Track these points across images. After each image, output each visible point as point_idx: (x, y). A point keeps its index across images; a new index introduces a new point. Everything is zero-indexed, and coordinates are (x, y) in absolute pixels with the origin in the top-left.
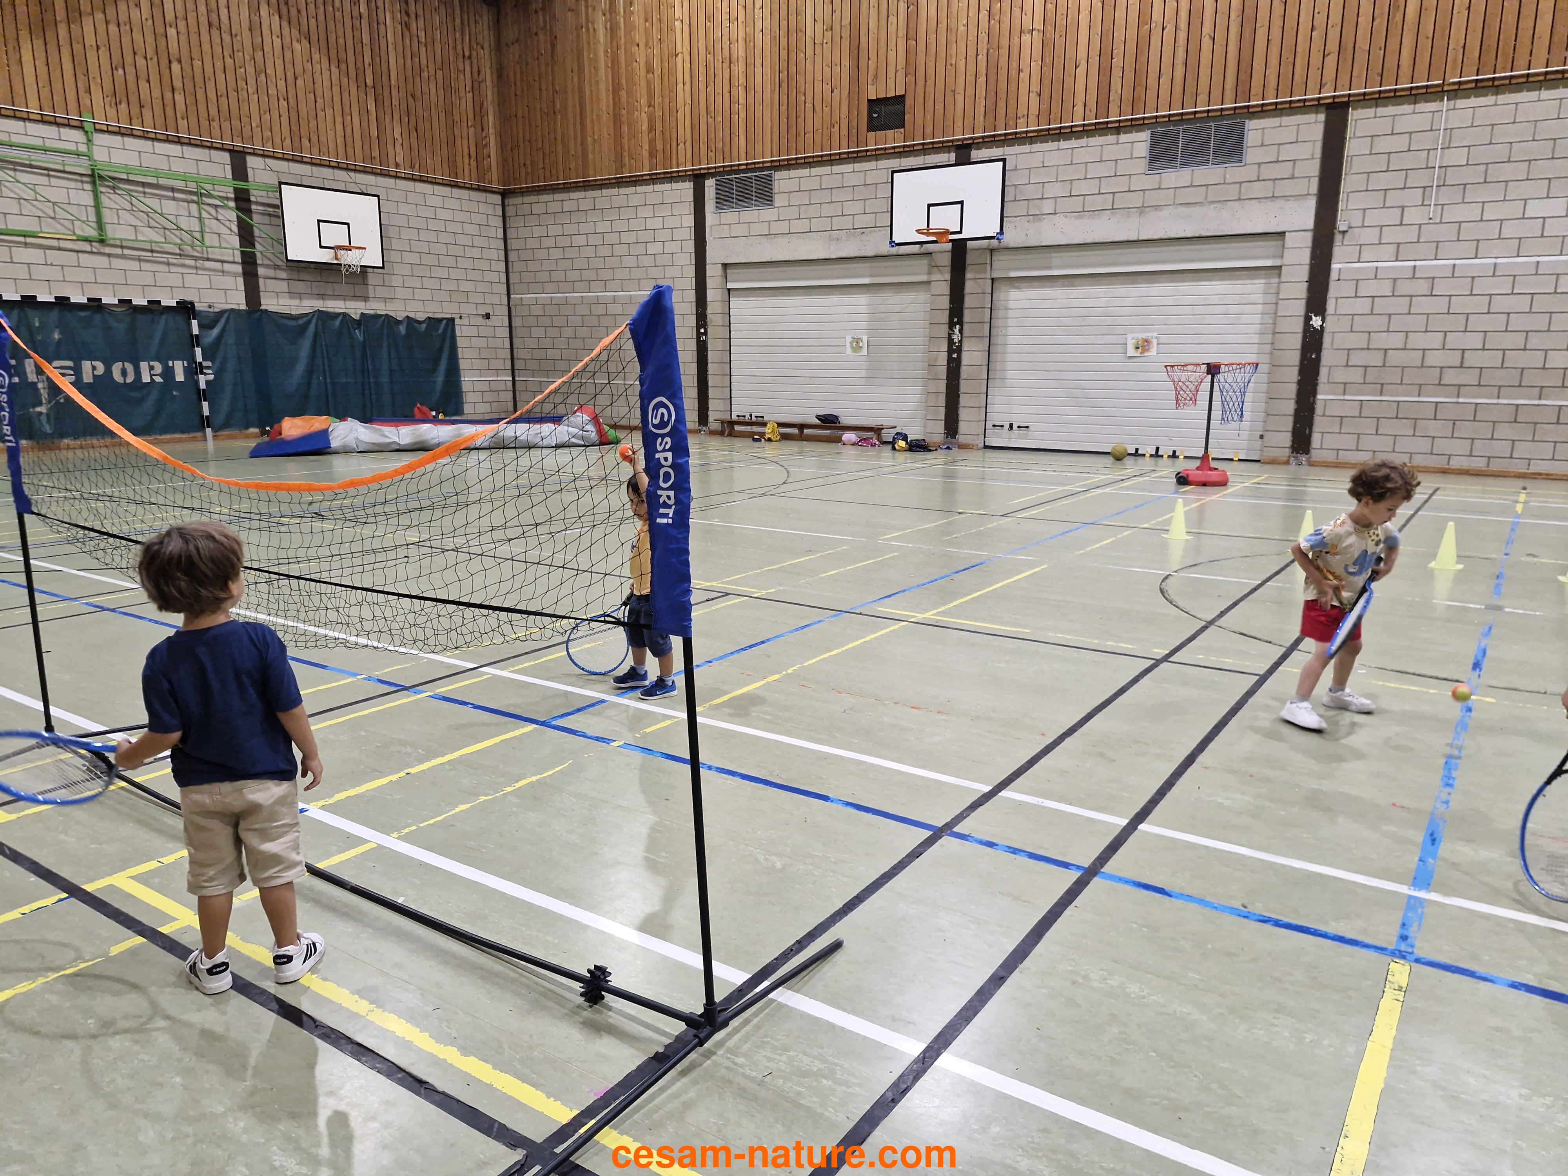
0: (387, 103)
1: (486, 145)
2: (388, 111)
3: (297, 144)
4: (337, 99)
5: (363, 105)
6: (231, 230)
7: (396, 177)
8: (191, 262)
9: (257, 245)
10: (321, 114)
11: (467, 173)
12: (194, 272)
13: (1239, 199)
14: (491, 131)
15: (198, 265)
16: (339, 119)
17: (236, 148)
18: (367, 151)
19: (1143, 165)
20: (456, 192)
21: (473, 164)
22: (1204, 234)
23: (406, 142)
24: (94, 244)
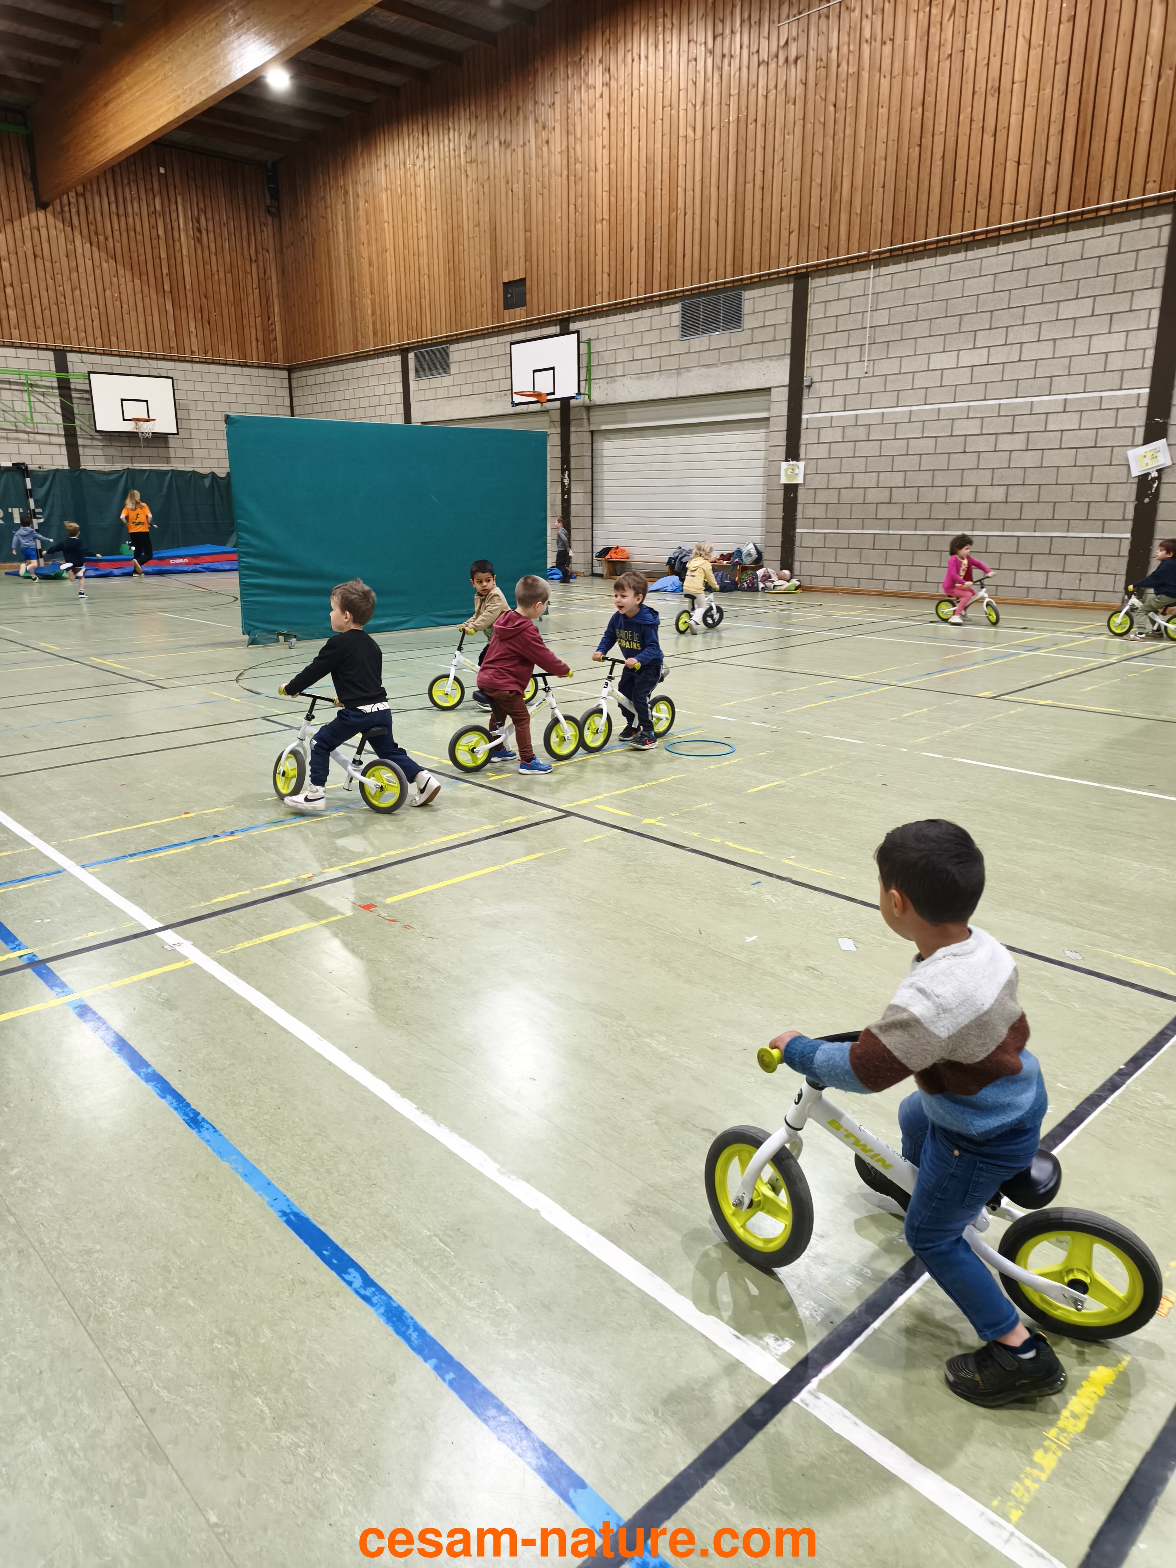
1: (272, 331)
3: (106, 341)
4: (140, 303)
5: (161, 306)
6: (55, 410)
8: (24, 436)
9: (76, 421)
10: (126, 314)
11: (254, 354)
12: (27, 442)
13: (740, 360)
14: (276, 320)
15: (29, 437)
16: (141, 319)
17: (57, 348)
19: (676, 333)
22: (719, 391)
23: (200, 334)
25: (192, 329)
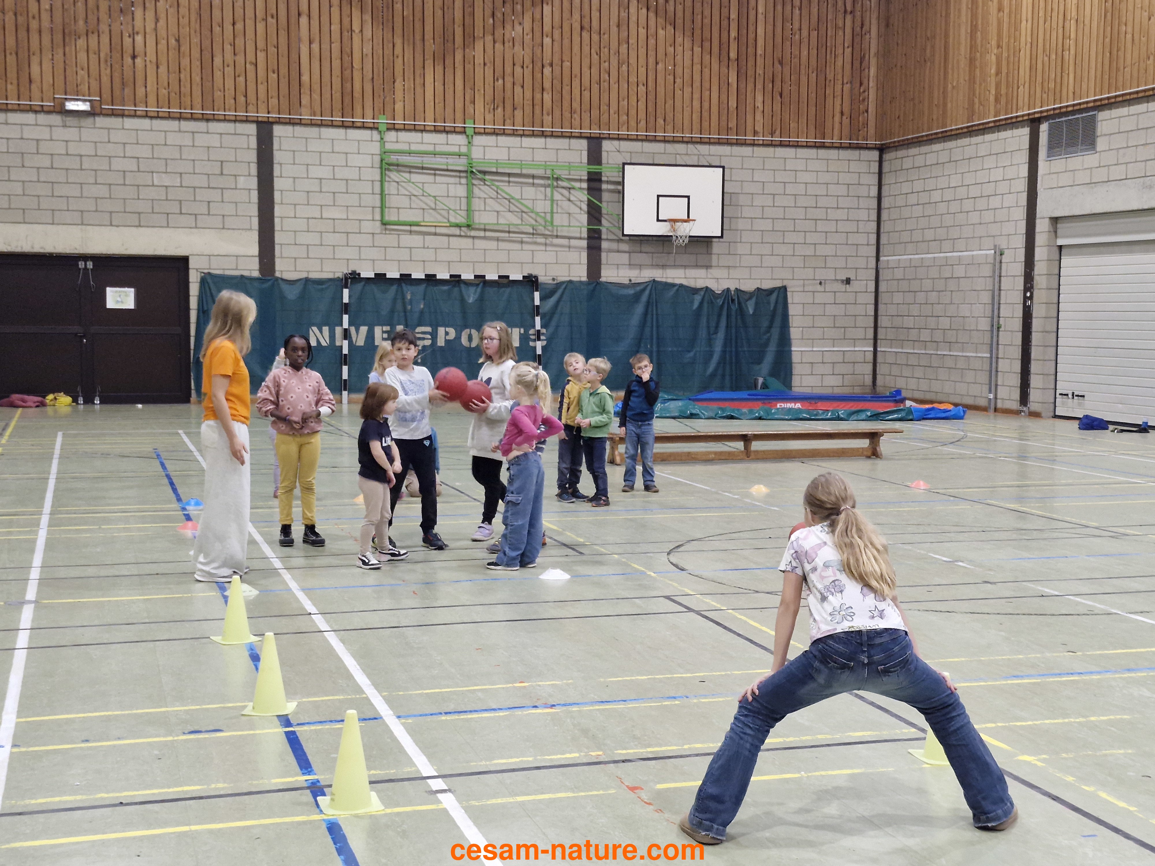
0: (750, 73)
1: (864, 100)
2: (751, 81)
3: (651, 124)
4: (697, 77)
5: (723, 79)
6: (581, 209)
7: (753, 144)
8: (541, 240)
9: (604, 222)
10: (678, 93)
11: (837, 132)
12: (543, 248)
14: (871, 85)
15: (548, 242)
16: (696, 96)
17: (592, 135)
18: (724, 123)
20: (822, 152)
21: (846, 121)
23: (768, 108)
24: (463, 229)
25: (759, 104)
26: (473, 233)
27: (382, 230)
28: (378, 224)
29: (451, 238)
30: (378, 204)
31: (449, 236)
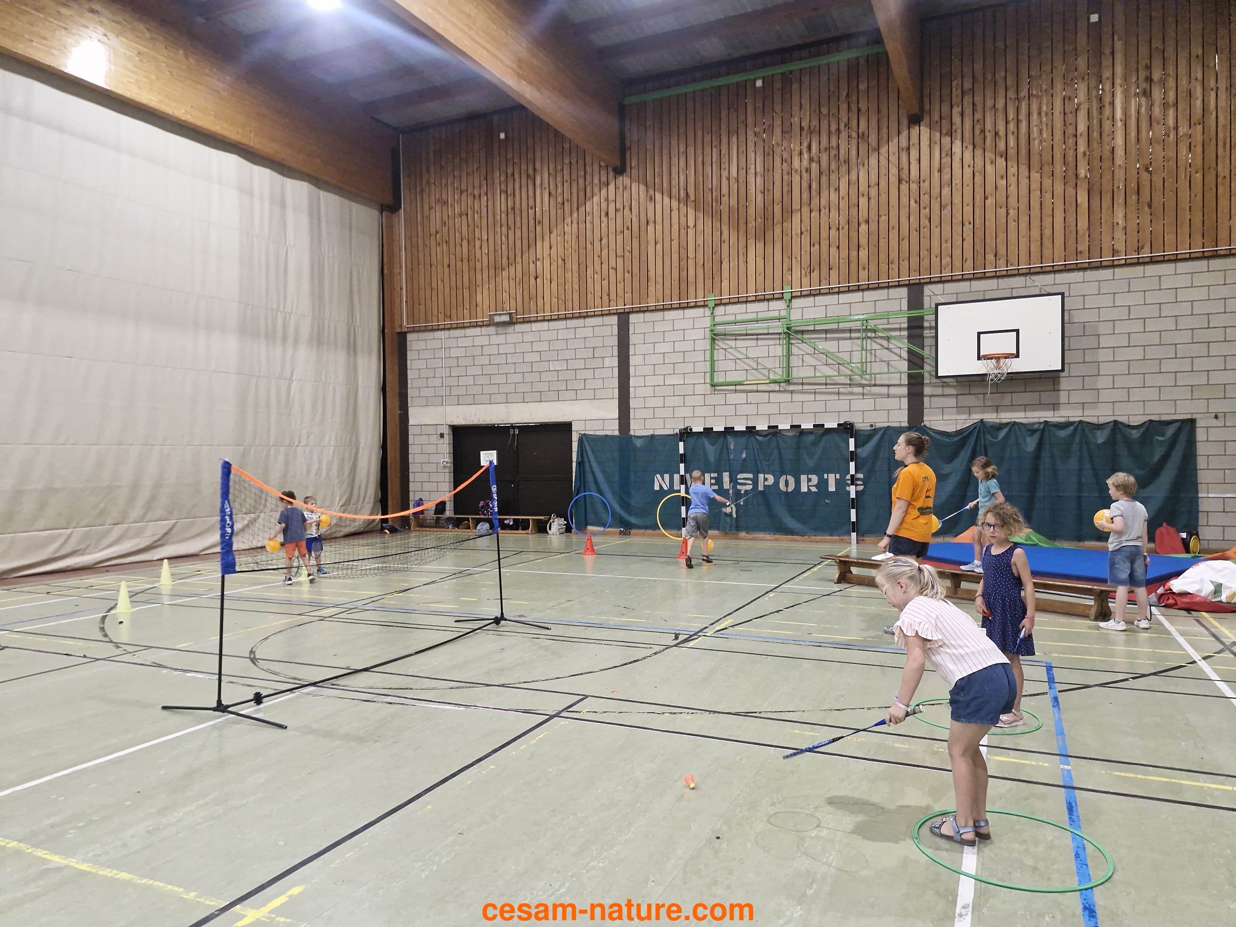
2: (1107, 197)
3: (980, 261)
5: (1070, 200)
6: (901, 357)
7: (1115, 266)
8: (859, 390)
9: (926, 366)
12: (861, 397)
15: (865, 391)
17: (911, 282)
18: (1071, 248)
24: (782, 384)
25: (1120, 220)
26: (791, 388)
27: (711, 391)
28: (708, 386)
29: (771, 394)
30: (709, 370)
31: (769, 392)
